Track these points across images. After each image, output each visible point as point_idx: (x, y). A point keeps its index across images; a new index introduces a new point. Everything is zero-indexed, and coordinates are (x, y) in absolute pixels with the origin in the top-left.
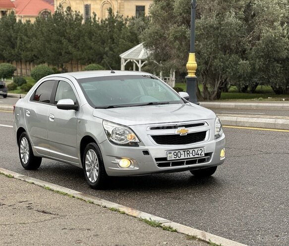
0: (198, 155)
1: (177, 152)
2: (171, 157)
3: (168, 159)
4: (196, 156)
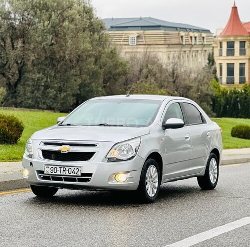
0: (74, 173)
1: (54, 167)
2: (48, 171)
3: (45, 173)
4: (72, 174)
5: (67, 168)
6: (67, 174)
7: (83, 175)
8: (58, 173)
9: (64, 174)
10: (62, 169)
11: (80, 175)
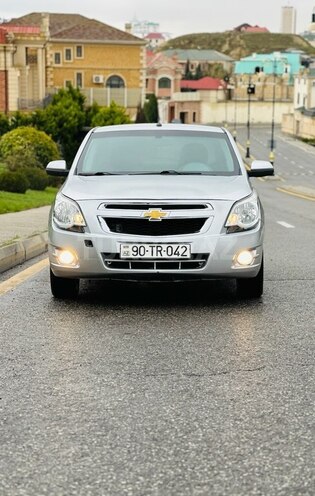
0: (178, 254)
1: (139, 246)
2: (127, 253)
3: (122, 256)
4: (174, 256)
5: (165, 247)
6: (165, 256)
7: (194, 256)
8: (148, 255)
9: (159, 256)
10: (155, 249)
11: (189, 256)
